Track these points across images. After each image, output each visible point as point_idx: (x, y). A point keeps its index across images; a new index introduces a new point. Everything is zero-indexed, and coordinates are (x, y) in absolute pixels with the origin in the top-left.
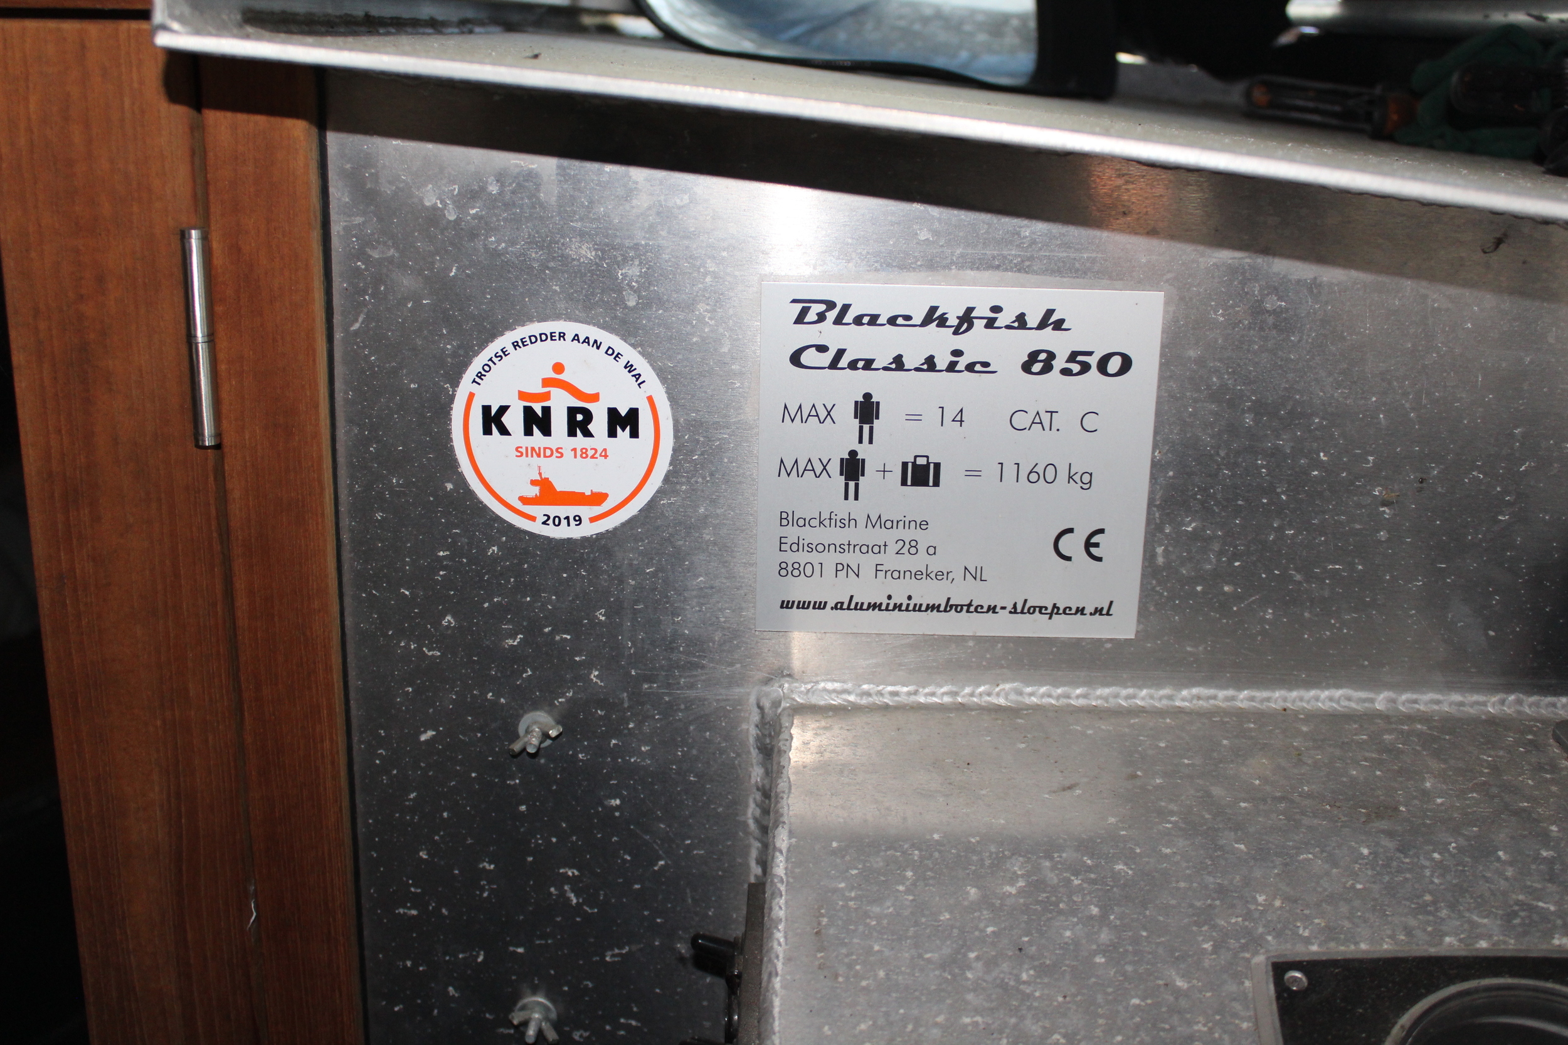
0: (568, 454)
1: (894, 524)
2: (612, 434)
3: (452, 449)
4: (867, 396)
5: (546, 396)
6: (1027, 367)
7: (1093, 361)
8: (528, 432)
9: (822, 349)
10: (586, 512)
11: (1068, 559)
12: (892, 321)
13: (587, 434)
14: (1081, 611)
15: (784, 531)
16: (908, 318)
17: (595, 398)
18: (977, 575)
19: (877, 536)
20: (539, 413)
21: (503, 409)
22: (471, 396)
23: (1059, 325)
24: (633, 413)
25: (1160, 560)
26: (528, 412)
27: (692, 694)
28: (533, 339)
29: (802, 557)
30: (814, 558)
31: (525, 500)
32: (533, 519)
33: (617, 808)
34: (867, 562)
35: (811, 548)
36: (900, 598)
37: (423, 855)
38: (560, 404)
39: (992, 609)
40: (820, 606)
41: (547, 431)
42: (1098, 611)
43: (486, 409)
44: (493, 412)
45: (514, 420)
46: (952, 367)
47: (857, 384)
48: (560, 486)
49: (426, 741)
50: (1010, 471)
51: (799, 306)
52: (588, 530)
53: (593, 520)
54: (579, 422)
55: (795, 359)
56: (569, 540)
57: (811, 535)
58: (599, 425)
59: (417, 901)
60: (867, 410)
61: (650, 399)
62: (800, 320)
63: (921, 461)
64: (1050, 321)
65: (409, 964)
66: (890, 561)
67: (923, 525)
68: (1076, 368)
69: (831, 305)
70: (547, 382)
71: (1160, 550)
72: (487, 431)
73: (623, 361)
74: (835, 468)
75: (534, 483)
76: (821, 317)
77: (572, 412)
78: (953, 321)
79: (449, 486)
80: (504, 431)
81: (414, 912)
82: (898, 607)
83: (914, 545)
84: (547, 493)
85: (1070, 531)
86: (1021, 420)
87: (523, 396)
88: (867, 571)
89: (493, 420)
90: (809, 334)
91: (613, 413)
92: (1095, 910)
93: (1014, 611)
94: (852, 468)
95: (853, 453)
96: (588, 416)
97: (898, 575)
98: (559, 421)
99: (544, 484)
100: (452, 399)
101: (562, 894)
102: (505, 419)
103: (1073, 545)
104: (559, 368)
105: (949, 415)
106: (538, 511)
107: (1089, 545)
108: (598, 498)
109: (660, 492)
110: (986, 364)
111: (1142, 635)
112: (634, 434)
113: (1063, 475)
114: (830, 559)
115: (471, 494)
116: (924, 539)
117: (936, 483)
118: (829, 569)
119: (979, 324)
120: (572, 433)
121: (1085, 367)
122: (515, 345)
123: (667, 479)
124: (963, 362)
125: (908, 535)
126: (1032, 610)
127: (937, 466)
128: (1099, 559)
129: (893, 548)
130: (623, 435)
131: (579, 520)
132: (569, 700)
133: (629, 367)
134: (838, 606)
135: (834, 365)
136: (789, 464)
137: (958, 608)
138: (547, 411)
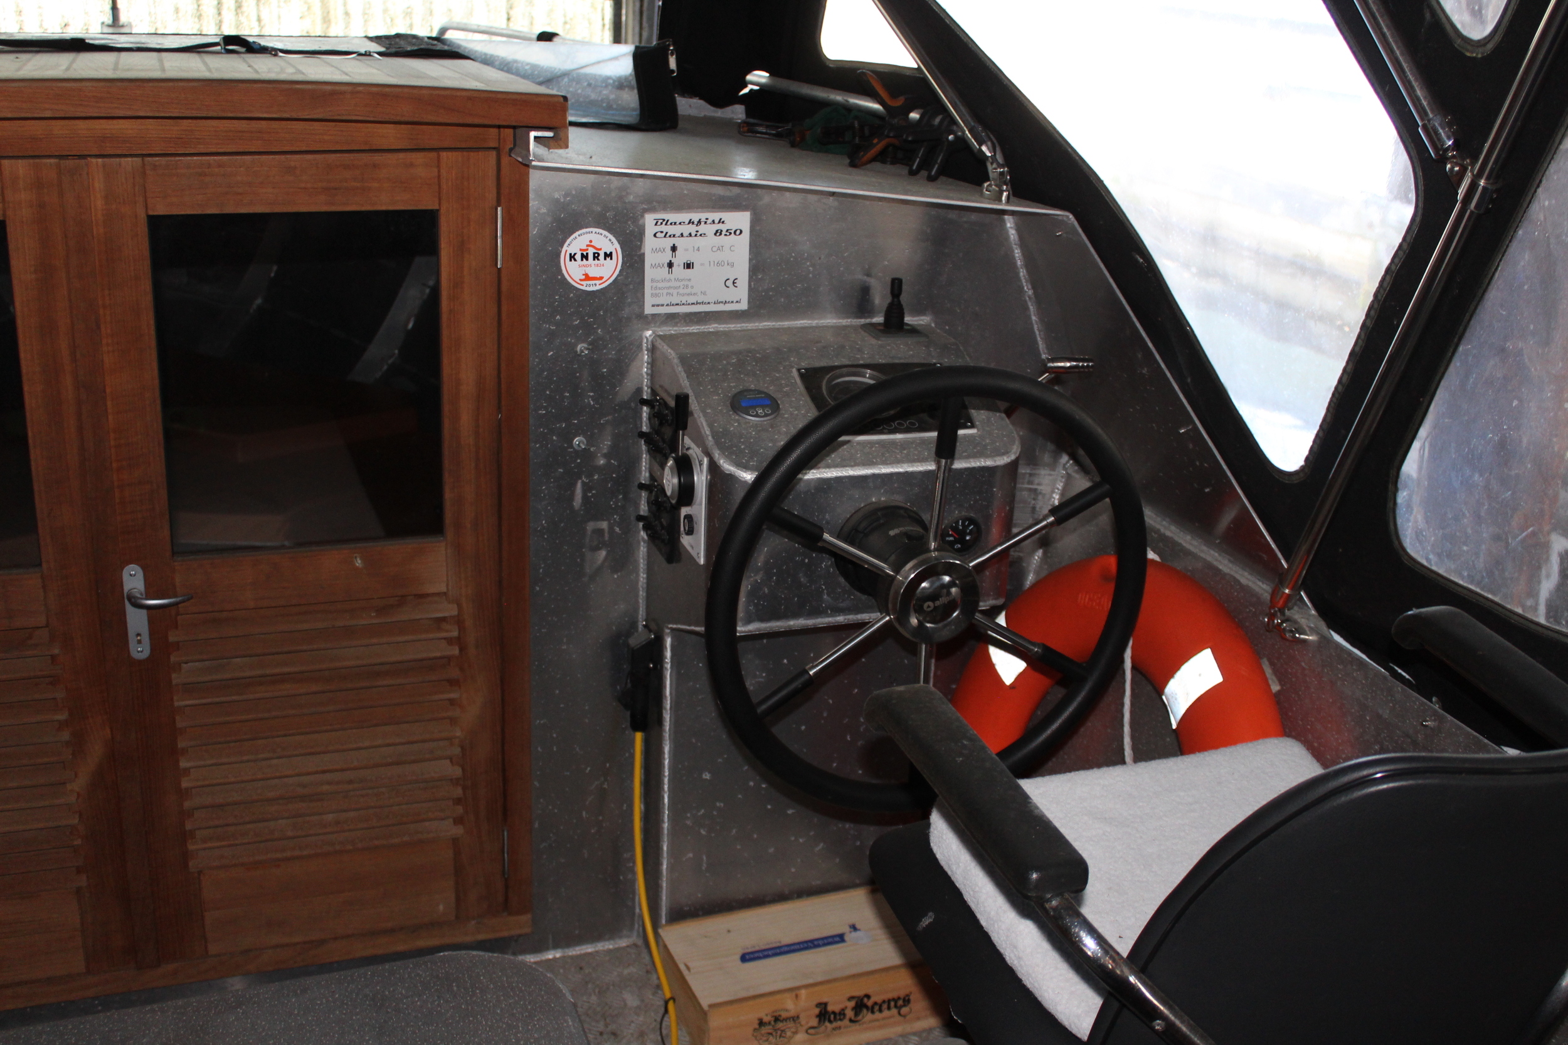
0: (593, 266)
1: (682, 280)
2: (605, 259)
3: (560, 267)
4: (674, 245)
5: (587, 250)
6: (715, 234)
7: (732, 232)
8: (582, 260)
9: (662, 232)
10: (598, 282)
11: (728, 287)
12: (680, 223)
13: (598, 260)
14: (732, 302)
15: (652, 284)
16: (684, 223)
17: (600, 249)
18: (704, 293)
19: (677, 284)
20: (585, 254)
21: (575, 254)
22: (566, 251)
23: (723, 222)
24: (611, 253)
25: (753, 286)
26: (582, 254)
27: (627, 334)
28: (584, 234)
29: (657, 291)
30: (661, 291)
31: (581, 280)
32: (583, 285)
33: (605, 372)
34: (675, 292)
35: (660, 289)
36: (684, 302)
37: (548, 393)
38: (591, 251)
39: (709, 303)
40: (663, 305)
41: (587, 259)
42: (737, 302)
43: (571, 254)
44: (572, 255)
45: (578, 257)
46: (696, 235)
47: (670, 242)
48: (591, 275)
49: (551, 356)
50: (712, 263)
51: (656, 221)
52: (598, 287)
53: (600, 284)
54: (596, 256)
55: (655, 235)
56: (593, 291)
57: (660, 285)
58: (602, 257)
59: (546, 408)
60: (674, 249)
61: (616, 249)
62: (656, 224)
63: (688, 262)
64: (721, 221)
65: (542, 430)
66: (681, 291)
67: (689, 280)
68: (728, 234)
69: (664, 220)
70: (587, 246)
71: (752, 283)
72: (571, 260)
73: (608, 239)
74: (666, 265)
75: (583, 275)
76: (662, 223)
77: (594, 254)
78: (696, 223)
79: (559, 277)
80: (575, 260)
81: (544, 412)
82: (683, 304)
83: (687, 286)
84: (587, 278)
85: (728, 279)
86: (714, 249)
87: (581, 250)
88: (675, 294)
89: (572, 257)
90: (658, 228)
91: (605, 253)
92: (754, 364)
93: (715, 303)
94: (670, 265)
95: (670, 261)
96: (599, 254)
97: (683, 295)
98: (591, 257)
99: (586, 275)
100: (561, 252)
101: (589, 402)
102: (576, 257)
103: (729, 283)
104: (591, 241)
105: (696, 249)
106: (584, 283)
107: (734, 283)
108: (601, 278)
109: (618, 276)
110: (705, 234)
111: (749, 308)
112: (611, 259)
113: (726, 264)
114: (665, 291)
115: (566, 279)
116: (690, 284)
117: (693, 268)
118: (665, 294)
119: (703, 223)
120: (594, 260)
121: (730, 233)
122: (579, 235)
123: (620, 272)
124: (699, 234)
125: (686, 283)
126: (720, 303)
127: (693, 263)
128: (736, 287)
129: (682, 287)
130: (608, 259)
131: (596, 285)
132: (592, 339)
133: (610, 240)
134: (667, 305)
135: (665, 236)
136: (653, 265)
137: (700, 303)
138: (587, 254)
